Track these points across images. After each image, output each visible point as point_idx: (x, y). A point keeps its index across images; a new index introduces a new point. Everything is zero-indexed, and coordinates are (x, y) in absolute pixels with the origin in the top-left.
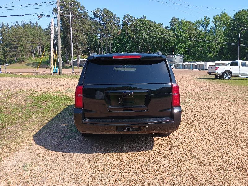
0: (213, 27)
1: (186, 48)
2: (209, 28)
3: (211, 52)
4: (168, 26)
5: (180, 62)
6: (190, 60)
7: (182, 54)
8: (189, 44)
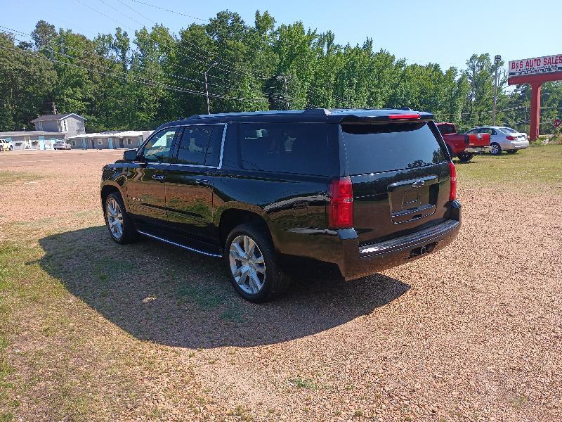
0: (137, 55)
1: (84, 100)
2: (129, 55)
3: (141, 110)
4: (28, 42)
5: (79, 131)
6: (102, 127)
7: (79, 113)
8: (91, 88)
